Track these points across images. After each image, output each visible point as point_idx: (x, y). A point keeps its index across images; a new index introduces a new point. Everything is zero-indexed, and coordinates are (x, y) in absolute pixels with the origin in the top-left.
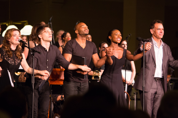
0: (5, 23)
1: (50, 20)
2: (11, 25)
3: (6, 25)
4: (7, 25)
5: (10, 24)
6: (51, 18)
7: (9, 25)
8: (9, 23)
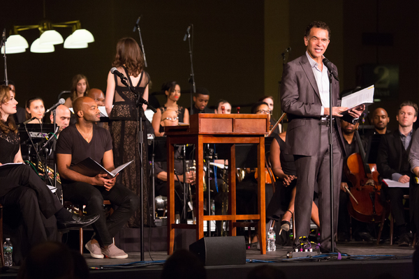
0: (36, 26)
1: (137, 22)
2: (48, 29)
3: (37, 29)
4: (40, 29)
5: (45, 27)
6: (139, 20)
7: (44, 30)
8: (43, 26)
